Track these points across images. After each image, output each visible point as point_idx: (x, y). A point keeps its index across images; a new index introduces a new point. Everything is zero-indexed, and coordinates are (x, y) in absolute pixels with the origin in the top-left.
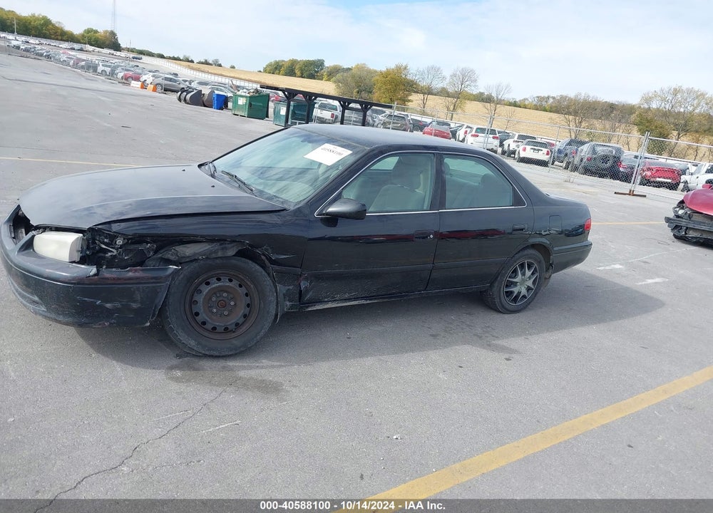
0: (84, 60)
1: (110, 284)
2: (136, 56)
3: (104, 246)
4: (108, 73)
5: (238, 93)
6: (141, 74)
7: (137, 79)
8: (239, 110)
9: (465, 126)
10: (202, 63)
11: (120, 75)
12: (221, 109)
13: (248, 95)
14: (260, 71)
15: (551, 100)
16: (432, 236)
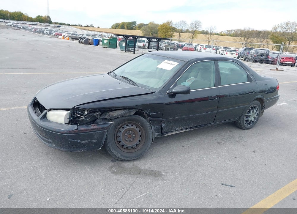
0: (38, 29)
1: (83, 133)
2: (59, 25)
3: (78, 115)
4: (48, 34)
5: (104, 38)
6: (62, 33)
7: (61, 35)
8: (105, 45)
9: (200, 45)
10: (86, 26)
11: (54, 34)
12: (97, 45)
13: (108, 39)
14: (110, 28)
15: (233, 31)
16: (216, 99)
